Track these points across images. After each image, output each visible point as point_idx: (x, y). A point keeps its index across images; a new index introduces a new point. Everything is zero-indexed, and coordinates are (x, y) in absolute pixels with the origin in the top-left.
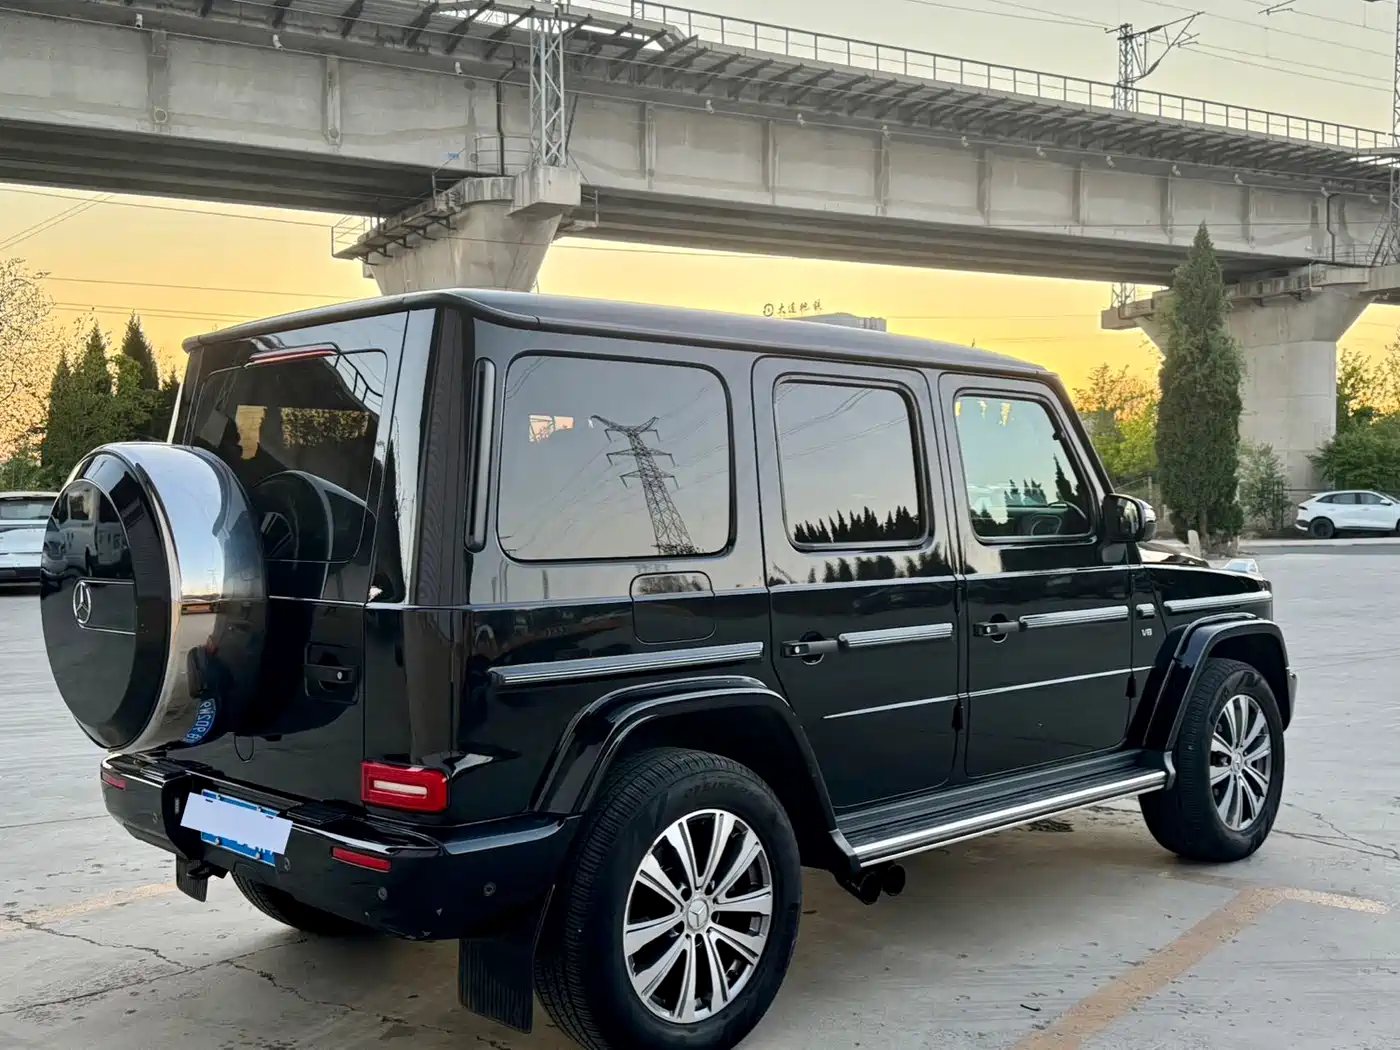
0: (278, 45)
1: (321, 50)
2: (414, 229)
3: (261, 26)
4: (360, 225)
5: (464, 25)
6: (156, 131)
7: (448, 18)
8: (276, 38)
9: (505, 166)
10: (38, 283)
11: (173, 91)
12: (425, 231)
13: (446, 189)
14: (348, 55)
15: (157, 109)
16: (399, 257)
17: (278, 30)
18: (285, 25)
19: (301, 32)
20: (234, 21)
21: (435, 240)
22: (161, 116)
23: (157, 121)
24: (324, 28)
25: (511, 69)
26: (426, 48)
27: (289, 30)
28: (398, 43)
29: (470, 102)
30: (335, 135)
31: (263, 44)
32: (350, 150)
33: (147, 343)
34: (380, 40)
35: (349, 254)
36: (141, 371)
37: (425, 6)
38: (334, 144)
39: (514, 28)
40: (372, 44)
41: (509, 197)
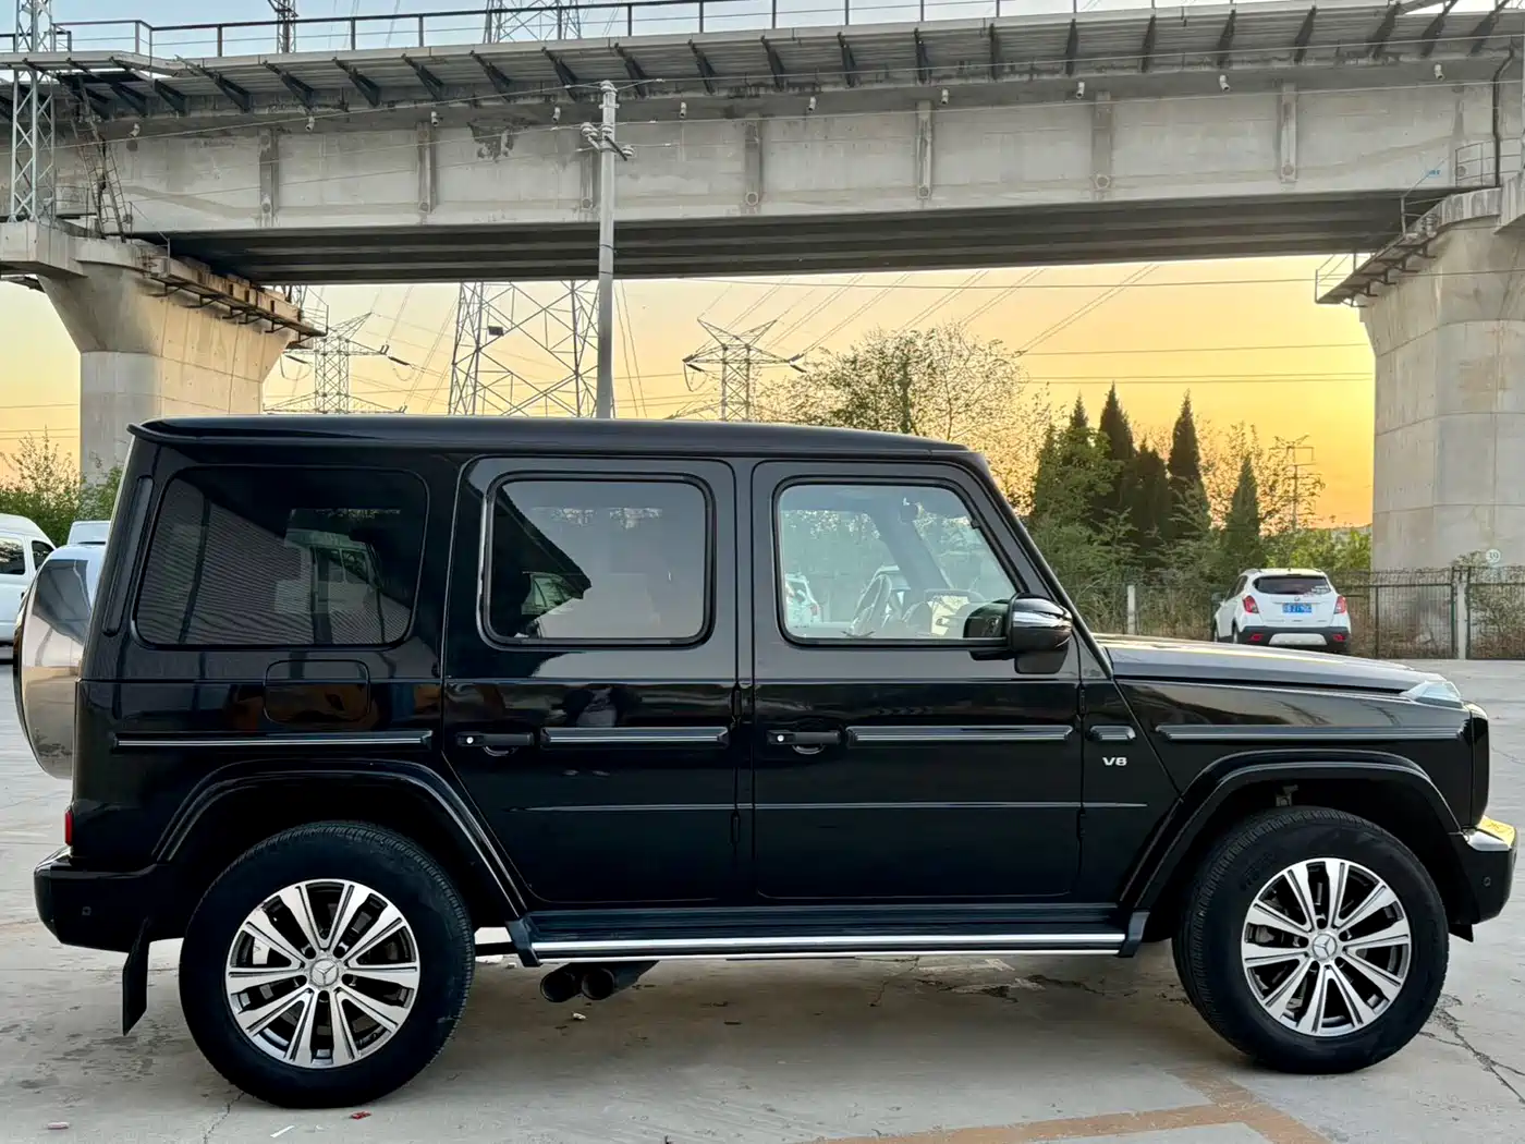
0: (1224, 85)
1: (1275, 82)
2: (1392, 263)
3: (1207, 69)
4: (1342, 265)
5: (1439, 22)
6: (1097, 199)
7: (1416, 19)
8: (1222, 78)
9: (1501, 175)
10: (1018, 361)
11: (1116, 154)
12: (1404, 266)
13: (1422, 214)
14: (1304, 82)
15: (1099, 176)
16: (1383, 295)
17: (1223, 70)
18: (1231, 63)
19: (1249, 67)
20: (1176, 70)
21: (1416, 271)
22: (1102, 182)
23: (1099, 188)
24: (1275, 58)
25: (1509, 59)
26: (1397, 55)
27: (1235, 67)
28: (1362, 57)
29: (1457, 107)
30: (1288, 171)
31: (1208, 87)
32: (1307, 186)
33: (1123, 412)
34: (1340, 57)
35: (1334, 297)
36: (1109, 442)
37: (1386, 10)
38: (1288, 182)
39: (1503, 11)
40: (1331, 64)
41: (1495, 213)
